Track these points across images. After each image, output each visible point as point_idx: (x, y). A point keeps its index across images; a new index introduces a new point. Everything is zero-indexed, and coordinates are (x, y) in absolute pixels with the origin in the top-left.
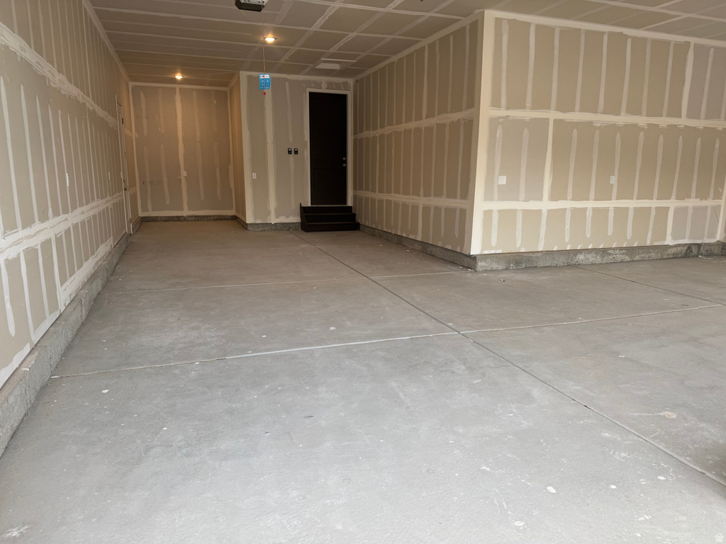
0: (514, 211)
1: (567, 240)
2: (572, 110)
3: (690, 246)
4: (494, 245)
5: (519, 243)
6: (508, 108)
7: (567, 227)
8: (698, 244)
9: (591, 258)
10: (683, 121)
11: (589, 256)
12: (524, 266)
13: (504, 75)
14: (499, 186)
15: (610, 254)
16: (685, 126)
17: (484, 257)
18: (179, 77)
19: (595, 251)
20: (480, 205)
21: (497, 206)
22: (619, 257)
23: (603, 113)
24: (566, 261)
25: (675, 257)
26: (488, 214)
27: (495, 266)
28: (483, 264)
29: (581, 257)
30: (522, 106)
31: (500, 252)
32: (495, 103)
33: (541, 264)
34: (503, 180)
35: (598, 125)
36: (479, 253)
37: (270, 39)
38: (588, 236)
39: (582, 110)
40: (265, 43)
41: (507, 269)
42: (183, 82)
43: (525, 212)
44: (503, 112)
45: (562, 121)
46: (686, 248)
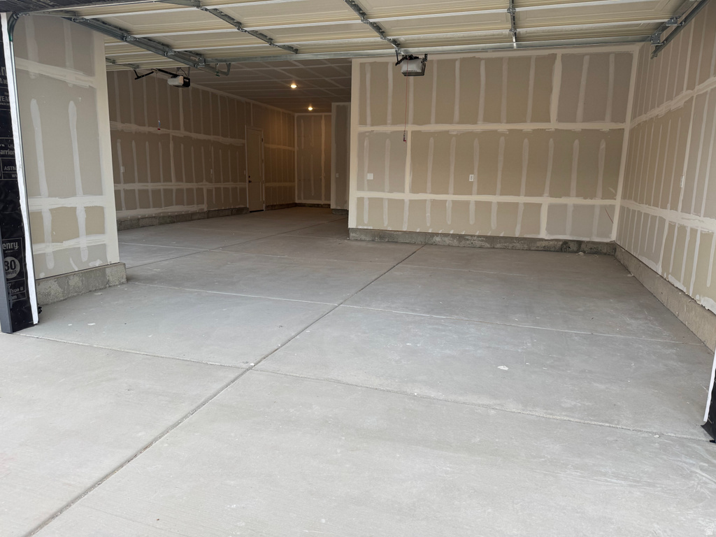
0: (381, 199)
1: (428, 225)
2: (429, 122)
3: (566, 242)
4: (366, 222)
5: (386, 223)
6: (372, 125)
7: (428, 214)
8: (578, 241)
9: (447, 241)
10: (553, 125)
11: (446, 239)
12: (387, 240)
13: (368, 102)
14: (368, 180)
15: (468, 240)
16: (556, 129)
17: (355, 230)
18: (310, 109)
19: (454, 236)
20: (354, 194)
21: (367, 194)
22: (478, 243)
23: (458, 123)
24: (425, 241)
25: (546, 250)
26: (360, 200)
27: (363, 237)
28: (354, 235)
29: (437, 239)
30: (384, 123)
31: (372, 228)
32: (363, 122)
33: (401, 240)
34: (370, 176)
35: (455, 133)
36: (354, 227)
37: (294, 86)
38: (449, 223)
39: (437, 122)
40: (291, 88)
41: (373, 241)
42: (313, 111)
43: (390, 200)
44: (368, 128)
45: (419, 132)
46: (561, 243)
